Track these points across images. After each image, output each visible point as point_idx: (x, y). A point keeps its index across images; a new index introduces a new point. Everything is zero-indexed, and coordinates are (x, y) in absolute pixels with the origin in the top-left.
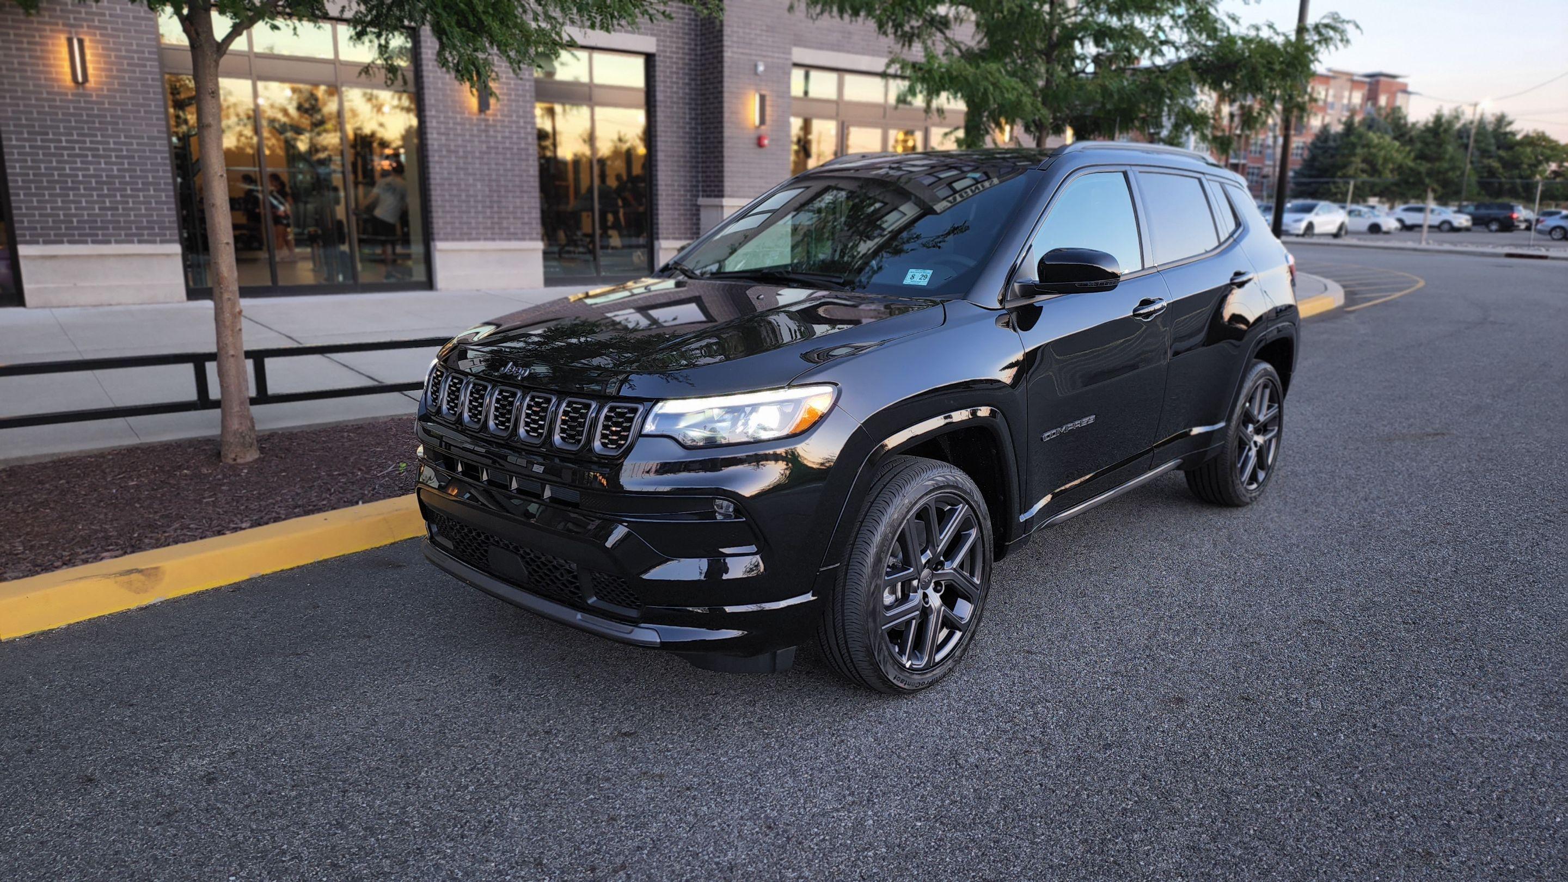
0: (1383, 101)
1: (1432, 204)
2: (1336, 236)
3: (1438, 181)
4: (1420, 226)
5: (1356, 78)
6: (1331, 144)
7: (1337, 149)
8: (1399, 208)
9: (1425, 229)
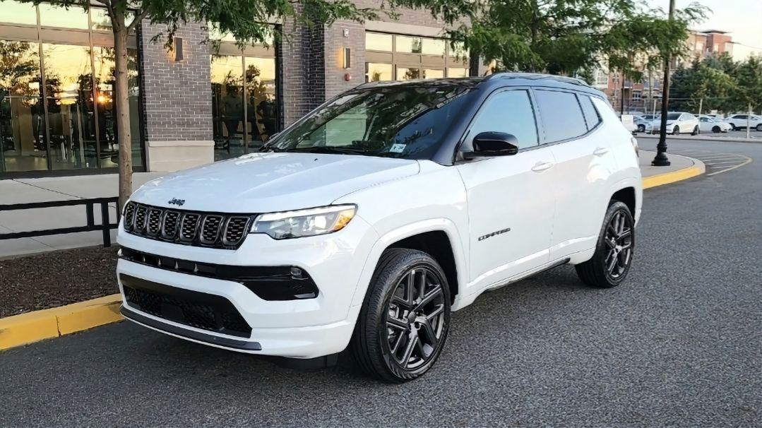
0: (716, 48)
1: (751, 114)
2: (693, 134)
3: (754, 98)
4: (745, 128)
5: (698, 34)
6: (685, 76)
7: (689, 78)
8: (731, 116)
9: (748, 130)
